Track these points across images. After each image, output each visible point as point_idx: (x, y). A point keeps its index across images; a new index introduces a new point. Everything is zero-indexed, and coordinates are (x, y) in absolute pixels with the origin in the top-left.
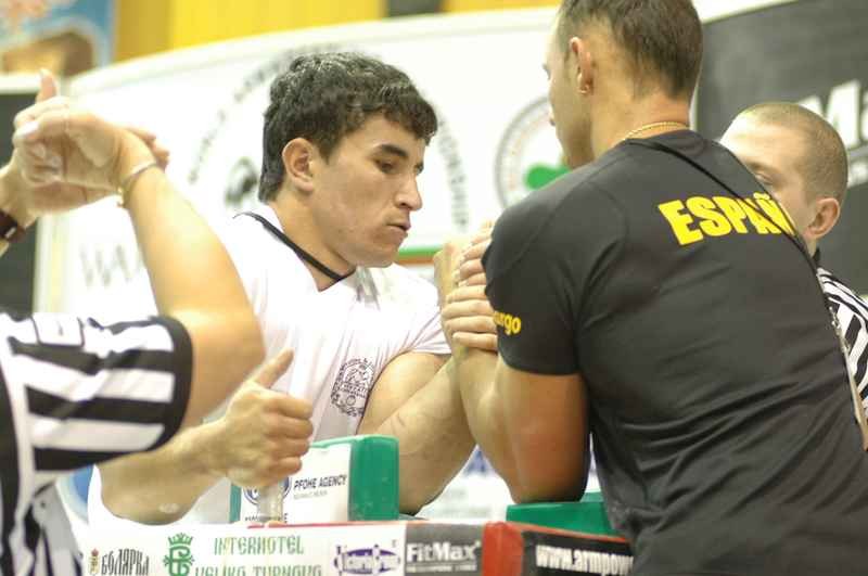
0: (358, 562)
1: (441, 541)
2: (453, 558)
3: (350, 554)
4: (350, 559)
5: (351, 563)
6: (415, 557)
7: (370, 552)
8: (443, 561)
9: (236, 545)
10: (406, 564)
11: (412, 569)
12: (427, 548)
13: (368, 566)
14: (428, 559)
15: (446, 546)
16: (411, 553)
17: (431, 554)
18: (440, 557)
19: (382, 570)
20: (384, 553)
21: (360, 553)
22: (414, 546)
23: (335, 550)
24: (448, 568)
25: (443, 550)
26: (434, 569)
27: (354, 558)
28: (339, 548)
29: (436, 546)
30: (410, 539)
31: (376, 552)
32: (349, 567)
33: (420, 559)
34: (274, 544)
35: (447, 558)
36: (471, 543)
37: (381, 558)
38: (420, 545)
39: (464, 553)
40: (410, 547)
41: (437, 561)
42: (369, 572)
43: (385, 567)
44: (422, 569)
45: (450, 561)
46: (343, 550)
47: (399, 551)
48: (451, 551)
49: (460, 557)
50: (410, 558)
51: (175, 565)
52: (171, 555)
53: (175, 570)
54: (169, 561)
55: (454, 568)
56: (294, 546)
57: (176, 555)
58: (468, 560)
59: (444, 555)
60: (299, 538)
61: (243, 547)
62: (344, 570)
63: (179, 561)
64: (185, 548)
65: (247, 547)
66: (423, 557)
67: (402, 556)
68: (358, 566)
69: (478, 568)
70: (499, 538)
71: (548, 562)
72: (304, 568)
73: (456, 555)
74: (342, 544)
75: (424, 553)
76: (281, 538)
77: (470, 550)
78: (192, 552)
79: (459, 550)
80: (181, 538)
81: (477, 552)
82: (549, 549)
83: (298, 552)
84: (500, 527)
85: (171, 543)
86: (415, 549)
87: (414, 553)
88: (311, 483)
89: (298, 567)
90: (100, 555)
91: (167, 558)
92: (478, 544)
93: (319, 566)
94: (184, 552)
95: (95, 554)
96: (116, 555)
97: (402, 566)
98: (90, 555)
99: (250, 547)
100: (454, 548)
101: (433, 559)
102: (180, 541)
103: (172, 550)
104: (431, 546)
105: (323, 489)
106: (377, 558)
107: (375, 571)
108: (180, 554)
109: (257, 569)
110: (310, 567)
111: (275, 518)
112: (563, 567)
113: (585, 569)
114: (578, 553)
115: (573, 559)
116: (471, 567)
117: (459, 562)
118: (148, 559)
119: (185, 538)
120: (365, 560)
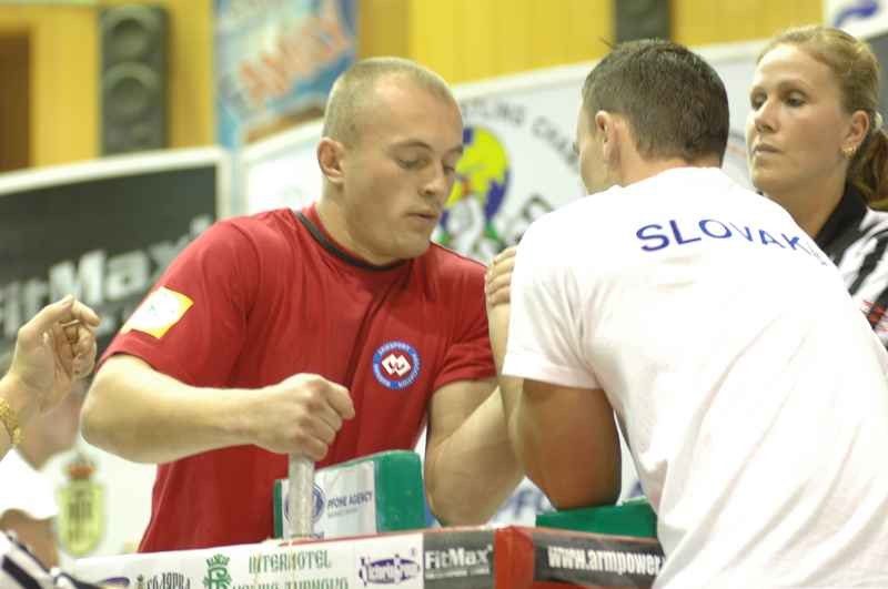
0: (381, 572)
1: (456, 548)
2: (468, 562)
3: (373, 565)
4: (372, 570)
5: (374, 574)
6: (433, 565)
7: (391, 562)
8: (459, 567)
9: (269, 563)
10: (425, 571)
11: (431, 576)
12: (444, 555)
13: (390, 576)
14: (444, 565)
15: (461, 551)
16: (429, 560)
17: (447, 560)
18: (456, 563)
19: (404, 578)
20: (404, 562)
21: (382, 563)
22: (432, 553)
23: (360, 562)
24: (464, 573)
25: (459, 556)
26: (450, 574)
27: (378, 569)
28: (363, 561)
29: (452, 552)
30: (430, 545)
31: (397, 562)
32: (372, 577)
33: (438, 565)
34: (304, 560)
35: (462, 563)
36: (483, 548)
37: (402, 566)
38: (438, 553)
39: (478, 558)
40: (428, 555)
41: (454, 568)
42: (388, 580)
43: (406, 574)
44: (441, 576)
45: (465, 566)
46: (367, 562)
47: (418, 559)
48: (465, 556)
49: (474, 562)
50: (428, 566)
51: (214, 586)
52: (210, 575)
54: (209, 581)
55: (469, 573)
56: (322, 560)
57: (214, 576)
58: (482, 564)
59: (459, 561)
60: (326, 552)
61: (275, 565)
62: (369, 580)
63: (217, 582)
64: (225, 571)
65: (279, 565)
66: (441, 563)
67: (421, 563)
68: (382, 576)
69: (491, 569)
70: (509, 540)
71: (561, 563)
72: (332, 581)
73: (471, 560)
74: (365, 555)
75: (441, 560)
76: (310, 554)
77: (483, 555)
78: (229, 572)
79: (472, 555)
80: (218, 559)
81: (489, 556)
82: (555, 549)
83: (326, 565)
84: (509, 531)
85: (209, 564)
86: (433, 557)
87: (433, 560)
88: (342, 502)
89: (327, 580)
90: (146, 580)
91: (206, 579)
92: (490, 548)
93: (345, 579)
94: (222, 572)
95: (140, 579)
96: (160, 580)
97: (421, 573)
98: (136, 581)
99: (281, 563)
100: (468, 553)
101: (450, 564)
102: (218, 562)
103: (210, 572)
104: (447, 552)
105: (352, 506)
106: (398, 567)
107: (397, 580)
108: (218, 575)
109: (289, 584)
110: (337, 581)
111: (305, 536)
112: (577, 566)
113: (601, 568)
114: (591, 553)
115: (587, 559)
116: (484, 571)
117: (473, 567)
118: (189, 581)
119: (221, 559)
120: (387, 569)
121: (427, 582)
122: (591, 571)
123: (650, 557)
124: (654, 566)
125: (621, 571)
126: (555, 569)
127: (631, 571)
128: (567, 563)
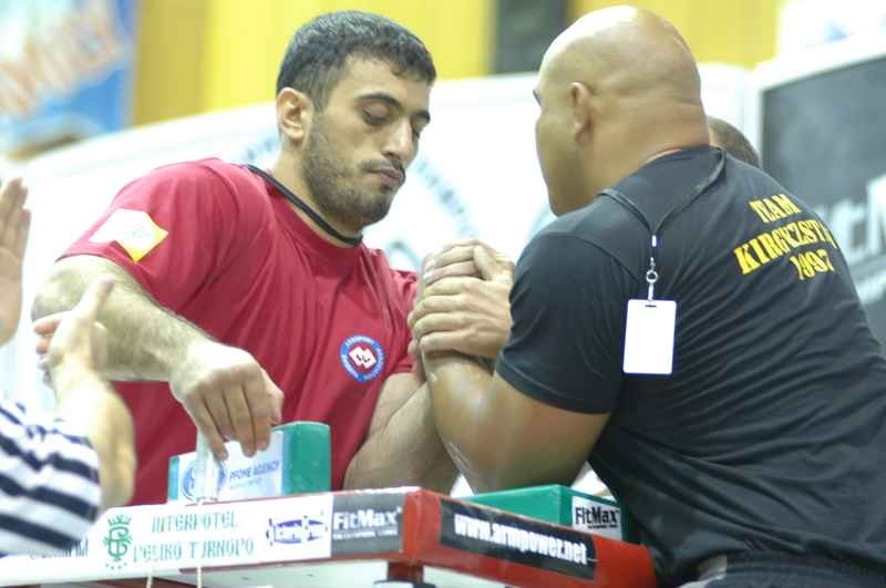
0: (288, 532)
1: (365, 509)
2: (377, 524)
4: (279, 530)
5: (282, 533)
6: (341, 525)
7: (299, 523)
8: (368, 527)
9: (173, 521)
10: (333, 531)
11: (339, 537)
12: (353, 516)
13: (297, 536)
14: (353, 525)
15: (370, 512)
16: (337, 521)
17: (356, 521)
18: (364, 524)
19: (311, 538)
20: (312, 523)
21: (290, 524)
22: (341, 514)
23: (267, 527)
24: (372, 534)
25: (367, 517)
26: (358, 535)
27: (285, 528)
29: (361, 513)
30: (336, 509)
31: (305, 522)
32: (279, 537)
33: (346, 526)
34: (210, 520)
35: (370, 525)
36: (392, 510)
38: (347, 514)
39: (386, 519)
40: (337, 515)
41: (362, 528)
42: (298, 541)
43: (314, 535)
44: (349, 536)
46: (274, 522)
47: (327, 520)
48: (374, 517)
49: (383, 523)
50: (336, 527)
51: (114, 545)
52: (110, 536)
53: (114, 550)
54: (109, 541)
55: (376, 534)
56: (228, 520)
57: (115, 536)
58: (390, 525)
59: (368, 522)
60: (232, 513)
61: (179, 524)
62: (276, 540)
63: (118, 542)
64: (126, 530)
65: (184, 524)
66: (349, 524)
67: (329, 524)
68: (288, 536)
69: (399, 532)
70: (418, 504)
71: (467, 531)
73: (380, 521)
74: (273, 517)
75: (349, 521)
77: (391, 516)
78: (131, 532)
79: (381, 516)
80: (120, 519)
81: (398, 518)
82: (462, 517)
83: (232, 525)
84: (419, 494)
85: (110, 525)
86: (341, 518)
87: (340, 521)
91: (105, 539)
92: (399, 510)
93: (252, 539)
94: (123, 532)
97: (329, 534)
99: (186, 523)
100: (378, 515)
101: (358, 525)
102: (120, 521)
103: (111, 532)
104: (356, 513)
106: (306, 527)
107: (304, 540)
108: (119, 534)
109: (193, 544)
110: (243, 541)
112: (482, 538)
113: (504, 543)
114: (496, 526)
115: (492, 532)
116: (392, 532)
117: (381, 528)
118: (87, 542)
119: (124, 520)
120: (295, 530)
121: (334, 542)
122: (494, 544)
123: (552, 539)
124: (556, 549)
125: (523, 549)
126: (460, 536)
127: (534, 550)
128: (473, 533)
